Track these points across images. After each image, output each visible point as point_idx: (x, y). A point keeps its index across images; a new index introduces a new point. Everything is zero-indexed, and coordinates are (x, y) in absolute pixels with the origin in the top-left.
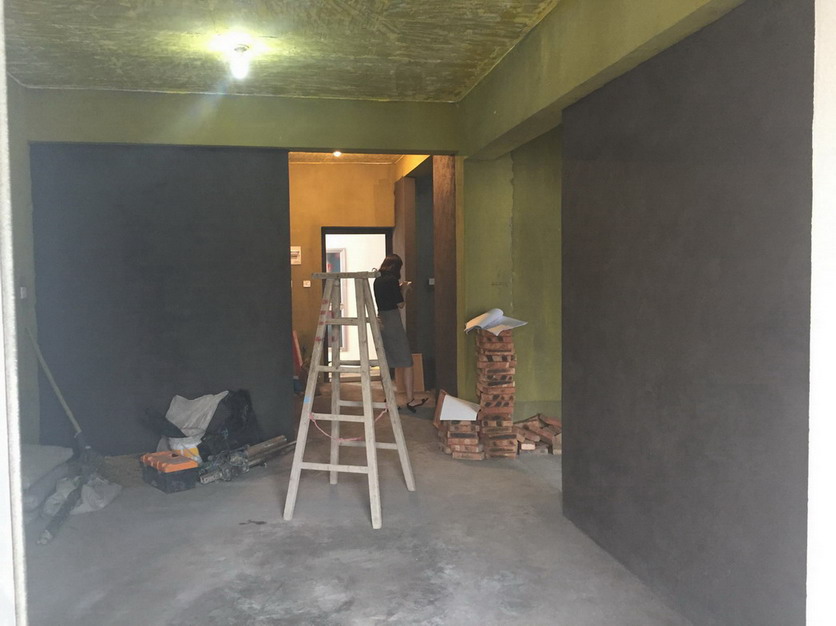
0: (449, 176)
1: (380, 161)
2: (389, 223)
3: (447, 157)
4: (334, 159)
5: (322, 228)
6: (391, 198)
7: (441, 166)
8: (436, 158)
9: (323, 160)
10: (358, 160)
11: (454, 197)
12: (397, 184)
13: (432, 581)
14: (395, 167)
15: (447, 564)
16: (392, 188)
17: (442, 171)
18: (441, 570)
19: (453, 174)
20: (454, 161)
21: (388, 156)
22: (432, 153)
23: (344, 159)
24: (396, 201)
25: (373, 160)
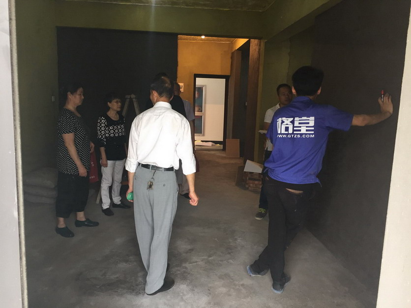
0: (257, 50)
1: (225, 41)
2: (228, 73)
3: (257, 40)
4: (202, 40)
5: (195, 74)
6: (229, 61)
7: (254, 45)
8: (252, 40)
9: (196, 40)
10: (214, 40)
11: (259, 60)
12: (233, 53)
13: (231, 244)
14: (232, 44)
15: (239, 237)
16: (230, 55)
17: (254, 48)
18: (236, 239)
19: (260, 49)
20: (260, 42)
21: (229, 39)
22: (250, 38)
23: (207, 40)
24: (232, 62)
25: (221, 40)
